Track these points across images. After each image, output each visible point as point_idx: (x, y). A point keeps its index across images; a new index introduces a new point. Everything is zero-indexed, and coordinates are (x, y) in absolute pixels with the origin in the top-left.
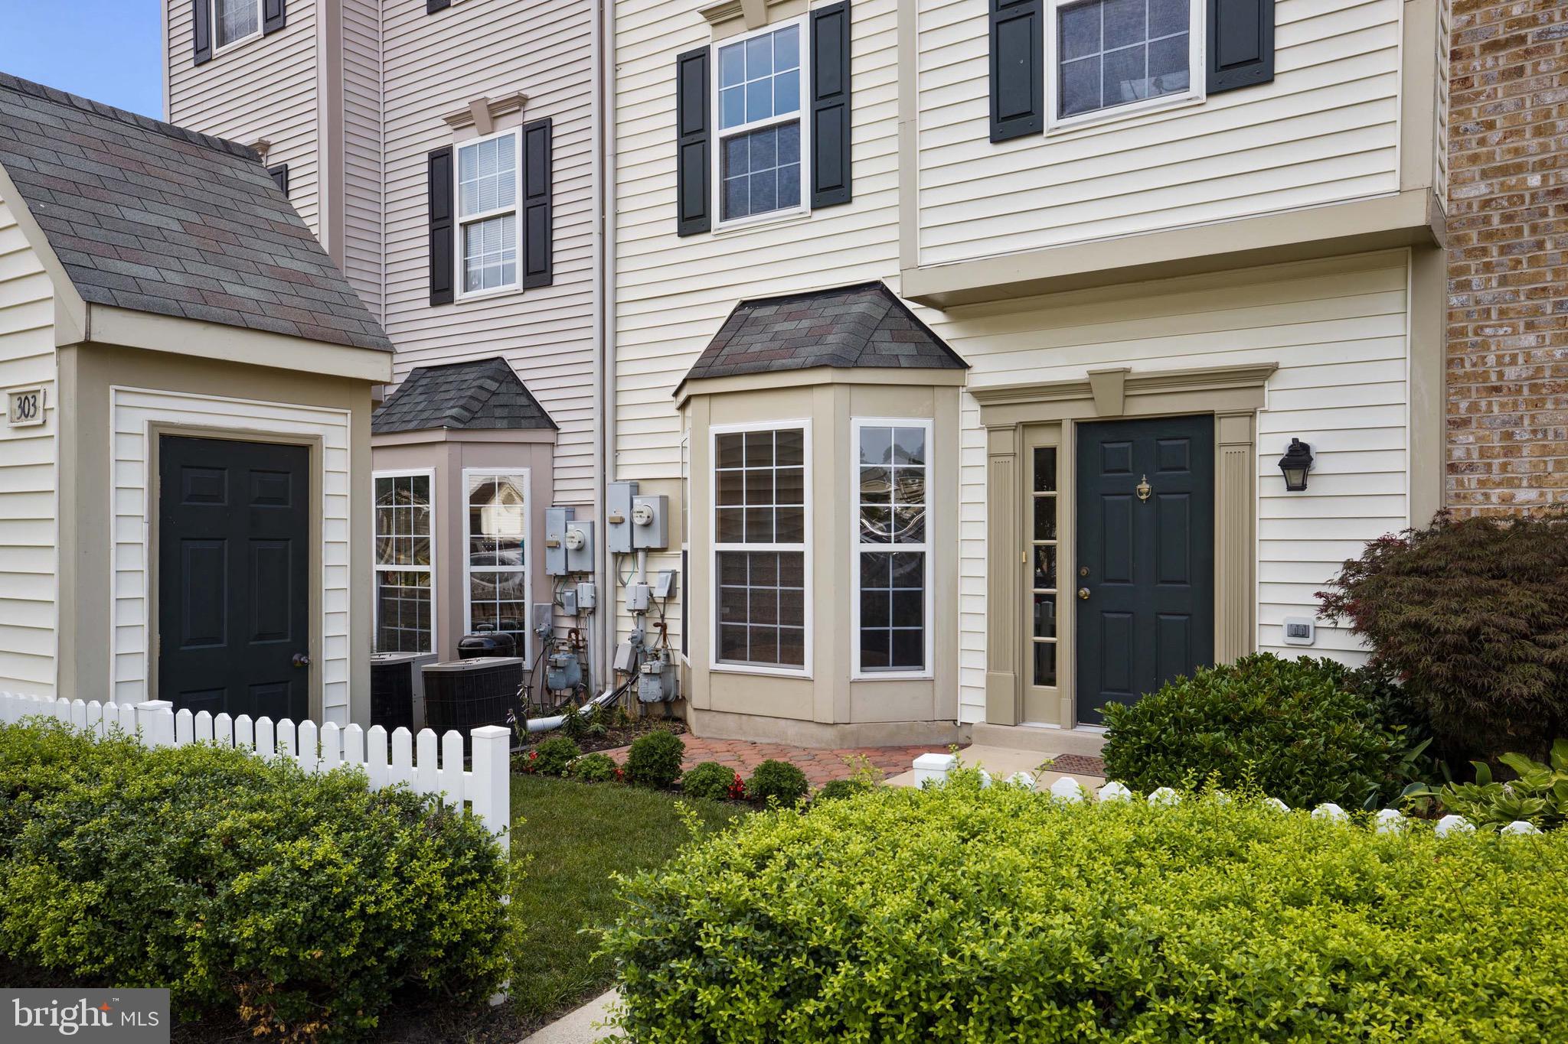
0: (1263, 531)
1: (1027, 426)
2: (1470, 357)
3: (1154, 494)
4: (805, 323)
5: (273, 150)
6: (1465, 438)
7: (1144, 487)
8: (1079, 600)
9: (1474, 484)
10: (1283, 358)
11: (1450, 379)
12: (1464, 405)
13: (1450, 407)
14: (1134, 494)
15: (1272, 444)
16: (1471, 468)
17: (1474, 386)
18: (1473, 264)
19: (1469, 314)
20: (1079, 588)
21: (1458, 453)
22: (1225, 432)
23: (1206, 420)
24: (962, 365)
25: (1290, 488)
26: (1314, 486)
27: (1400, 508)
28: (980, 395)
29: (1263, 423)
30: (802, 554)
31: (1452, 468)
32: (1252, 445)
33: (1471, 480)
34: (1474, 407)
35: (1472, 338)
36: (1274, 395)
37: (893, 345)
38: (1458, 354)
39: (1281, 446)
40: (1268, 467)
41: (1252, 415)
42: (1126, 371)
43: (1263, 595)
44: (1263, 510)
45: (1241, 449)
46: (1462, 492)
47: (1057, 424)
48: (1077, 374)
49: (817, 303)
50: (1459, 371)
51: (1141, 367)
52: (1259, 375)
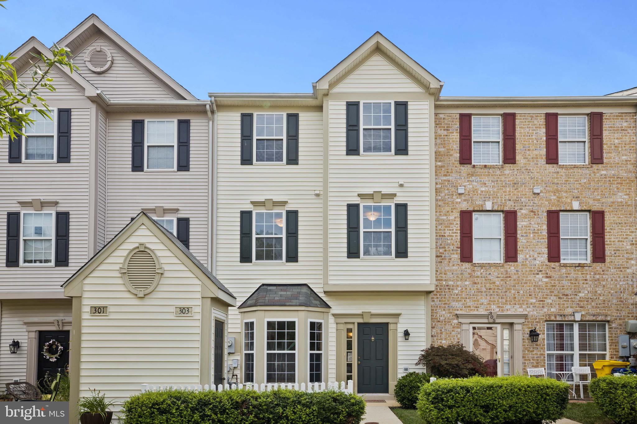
0: (399, 348)
1: (346, 323)
2: (435, 315)
3: (375, 340)
4: (288, 293)
5: (60, 205)
6: (434, 330)
7: (373, 338)
8: (358, 365)
9: (436, 339)
10: (402, 312)
11: (432, 319)
12: (434, 324)
13: (432, 324)
14: (370, 340)
15: (401, 330)
16: (435, 336)
17: (435, 320)
18: (435, 297)
19: (434, 306)
20: (358, 361)
21: (433, 333)
22: (391, 327)
23: (387, 324)
24: (330, 307)
25: (406, 339)
26: (410, 339)
27: (424, 344)
28: (334, 315)
29: (399, 325)
30: (295, 353)
31: (432, 336)
32: (397, 330)
33: (435, 338)
34: (435, 325)
35: (435, 311)
36: (401, 320)
37: (315, 301)
38: (432, 314)
39: (403, 330)
40: (400, 334)
41: (396, 323)
42: (370, 312)
43: (399, 362)
44: (399, 344)
45: (395, 331)
46: (434, 341)
47: (354, 323)
48: (359, 312)
49: (289, 287)
50: (433, 318)
51: (374, 311)
52: (398, 315)
